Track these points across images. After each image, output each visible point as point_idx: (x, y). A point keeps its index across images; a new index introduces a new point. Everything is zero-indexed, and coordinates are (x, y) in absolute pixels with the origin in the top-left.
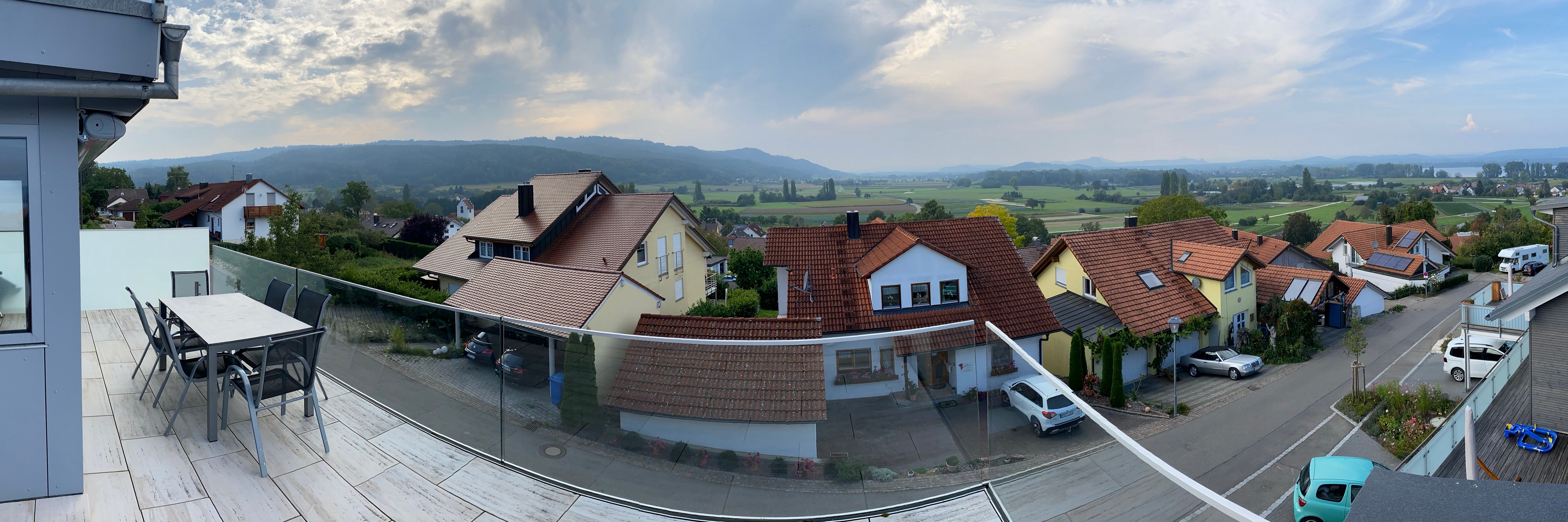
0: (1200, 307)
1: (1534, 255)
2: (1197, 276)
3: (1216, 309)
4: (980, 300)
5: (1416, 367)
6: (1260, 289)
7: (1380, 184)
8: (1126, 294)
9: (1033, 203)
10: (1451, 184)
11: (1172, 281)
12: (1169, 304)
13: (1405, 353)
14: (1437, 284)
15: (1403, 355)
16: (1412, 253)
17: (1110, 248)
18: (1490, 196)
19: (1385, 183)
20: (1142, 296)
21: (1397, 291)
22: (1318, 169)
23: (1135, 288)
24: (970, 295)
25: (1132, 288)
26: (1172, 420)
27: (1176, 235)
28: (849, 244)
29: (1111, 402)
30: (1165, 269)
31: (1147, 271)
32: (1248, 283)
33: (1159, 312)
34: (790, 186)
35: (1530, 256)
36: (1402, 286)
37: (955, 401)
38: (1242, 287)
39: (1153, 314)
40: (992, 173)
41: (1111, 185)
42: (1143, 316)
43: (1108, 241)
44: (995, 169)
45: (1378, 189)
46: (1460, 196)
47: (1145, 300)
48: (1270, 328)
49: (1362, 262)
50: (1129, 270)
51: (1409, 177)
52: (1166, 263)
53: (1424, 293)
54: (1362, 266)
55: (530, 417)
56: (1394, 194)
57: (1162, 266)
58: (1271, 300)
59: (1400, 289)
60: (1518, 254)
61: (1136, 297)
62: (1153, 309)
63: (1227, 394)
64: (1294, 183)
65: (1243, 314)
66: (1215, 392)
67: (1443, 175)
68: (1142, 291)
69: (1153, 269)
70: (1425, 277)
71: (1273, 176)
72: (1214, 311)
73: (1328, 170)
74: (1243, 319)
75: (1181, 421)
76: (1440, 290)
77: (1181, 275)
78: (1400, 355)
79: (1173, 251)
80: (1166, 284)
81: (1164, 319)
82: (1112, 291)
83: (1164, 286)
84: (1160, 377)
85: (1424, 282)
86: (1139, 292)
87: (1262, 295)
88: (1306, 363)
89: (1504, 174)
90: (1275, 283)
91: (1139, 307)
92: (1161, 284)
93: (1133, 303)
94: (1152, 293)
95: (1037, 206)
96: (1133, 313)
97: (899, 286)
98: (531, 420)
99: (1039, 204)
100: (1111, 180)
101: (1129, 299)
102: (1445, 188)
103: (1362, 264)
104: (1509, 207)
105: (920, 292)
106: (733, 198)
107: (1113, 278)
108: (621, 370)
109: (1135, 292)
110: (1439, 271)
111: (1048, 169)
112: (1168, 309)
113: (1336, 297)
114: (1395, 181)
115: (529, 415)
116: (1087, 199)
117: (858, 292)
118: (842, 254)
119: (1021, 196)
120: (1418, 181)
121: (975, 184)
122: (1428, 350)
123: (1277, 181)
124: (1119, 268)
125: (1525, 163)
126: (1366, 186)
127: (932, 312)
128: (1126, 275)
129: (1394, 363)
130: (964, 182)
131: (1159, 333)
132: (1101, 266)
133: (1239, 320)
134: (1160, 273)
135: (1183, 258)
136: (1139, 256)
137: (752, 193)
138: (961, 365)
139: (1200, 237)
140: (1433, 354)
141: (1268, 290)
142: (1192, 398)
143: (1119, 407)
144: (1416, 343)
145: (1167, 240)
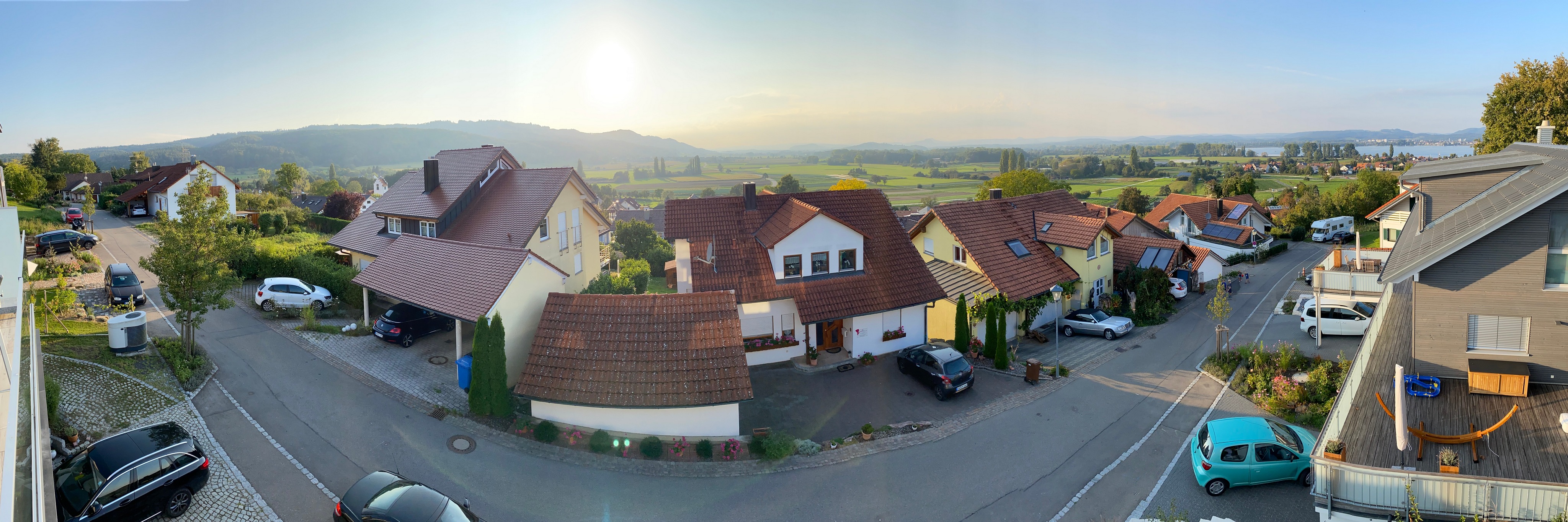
0: (1063, 273)
1: (1342, 226)
2: (1060, 245)
3: (1078, 275)
4: (873, 269)
5: (1264, 328)
6: (1117, 257)
7: (1200, 162)
8: (996, 262)
9: (877, 179)
10: (1258, 163)
11: (1038, 250)
12: (1036, 271)
13: (1251, 315)
14: (1264, 252)
15: (1249, 317)
16: (1240, 224)
17: (979, 218)
18: (1292, 173)
19: (1204, 161)
20: (1011, 263)
21: (1229, 258)
22: (1142, 149)
23: (1005, 256)
24: (865, 264)
25: (1002, 256)
26: (1055, 381)
27: (1036, 206)
28: (747, 215)
29: (996, 364)
30: (1030, 238)
31: (1015, 240)
32: (1107, 252)
33: (1028, 278)
34: (660, 163)
35: (1338, 226)
36: (1234, 254)
37: (851, 365)
38: (1101, 256)
39: (1022, 280)
40: (839, 151)
41: (943, 162)
42: (1014, 283)
43: (977, 212)
44: (841, 148)
45: (1199, 166)
46: (1267, 173)
47: (1015, 267)
48: (1130, 293)
49: (1198, 232)
50: (997, 240)
51: (1224, 156)
52: (1030, 232)
53: (1253, 260)
54: (1198, 236)
55: (437, 403)
56: (1211, 171)
57: (1027, 235)
58: (1127, 267)
59: (1232, 257)
60: (1328, 225)
61: (1006, 265)
62: (1022, 275)
63: (1098, 355)
64: (1123, 161)
65: (1101, 280)
66: (1086, 353)
67: (1252, 154)
68: (1012, 259)
69: (1020, 239)
70: (1253, 246)
71: (1104, 154)
72: (1075, 277)
73: (1151, 148)
74: (1101, 284)
75: (1064, 382)
76: (1266, 257)
77: (1043, 243)
78: (1247, 317)
79: (1036, 222)
80: (1032, 252)
81: (1032, 284)
82: (985, 259)
83: (1031, 254)
84: (1029, 338)
85: (1253, 250)
86: (1008, 260)
87: (1118, 263)
88: (1164, 325)
89: (1302, 154)
90: (1129, 252)
91: (1010, 273)
92: (1028, 252)
93: (1004, 270)
94: (1020, 260)
95: (880, 181)
96: (1005, 280)
97: (800, 256)
98: (437, 406)
99: (882, 181)
100: (943, 159)
101: (1000, 266)
102: (1254, 166)
103: (1197, 234)
104: (1307, 183)
105: (820, 262)
106: (611, 175)
107: (983, 246)
108: (531, 354)
109: (1005, 260)
110: (1264, 241)
111: (889, 149)
112: (1035, 276)
113: (1185, 264)
114: (1212, 159)
115: (436, 400)
116: (924, 176)
117: (760, 262)
118: (740, 225)
119: (865, 173)
120: (1231, 160)
121: (822, 162)
122: (1270, 312)
123: (1108, 159)
124: (989, 237)
125: (1318, 144)
126: (1188, 164)
127: (831, 280)
128: (995, 244)
129: (1243, 325)
130: (813, 160)
131: (1030, 298)
132: (972, 235)
133: (1098, 286)
134: (1025, 242)
135: (1045, 229)
136: (1006, 226)
137: (626, 170)
138: (857, 331)
139: (1057, 208)
140: (1276, 315)
141: (1124, 258)
142: (1066, 359)
143: (1002, 369)
144: (1258, 305)
145: (1029, 211)
